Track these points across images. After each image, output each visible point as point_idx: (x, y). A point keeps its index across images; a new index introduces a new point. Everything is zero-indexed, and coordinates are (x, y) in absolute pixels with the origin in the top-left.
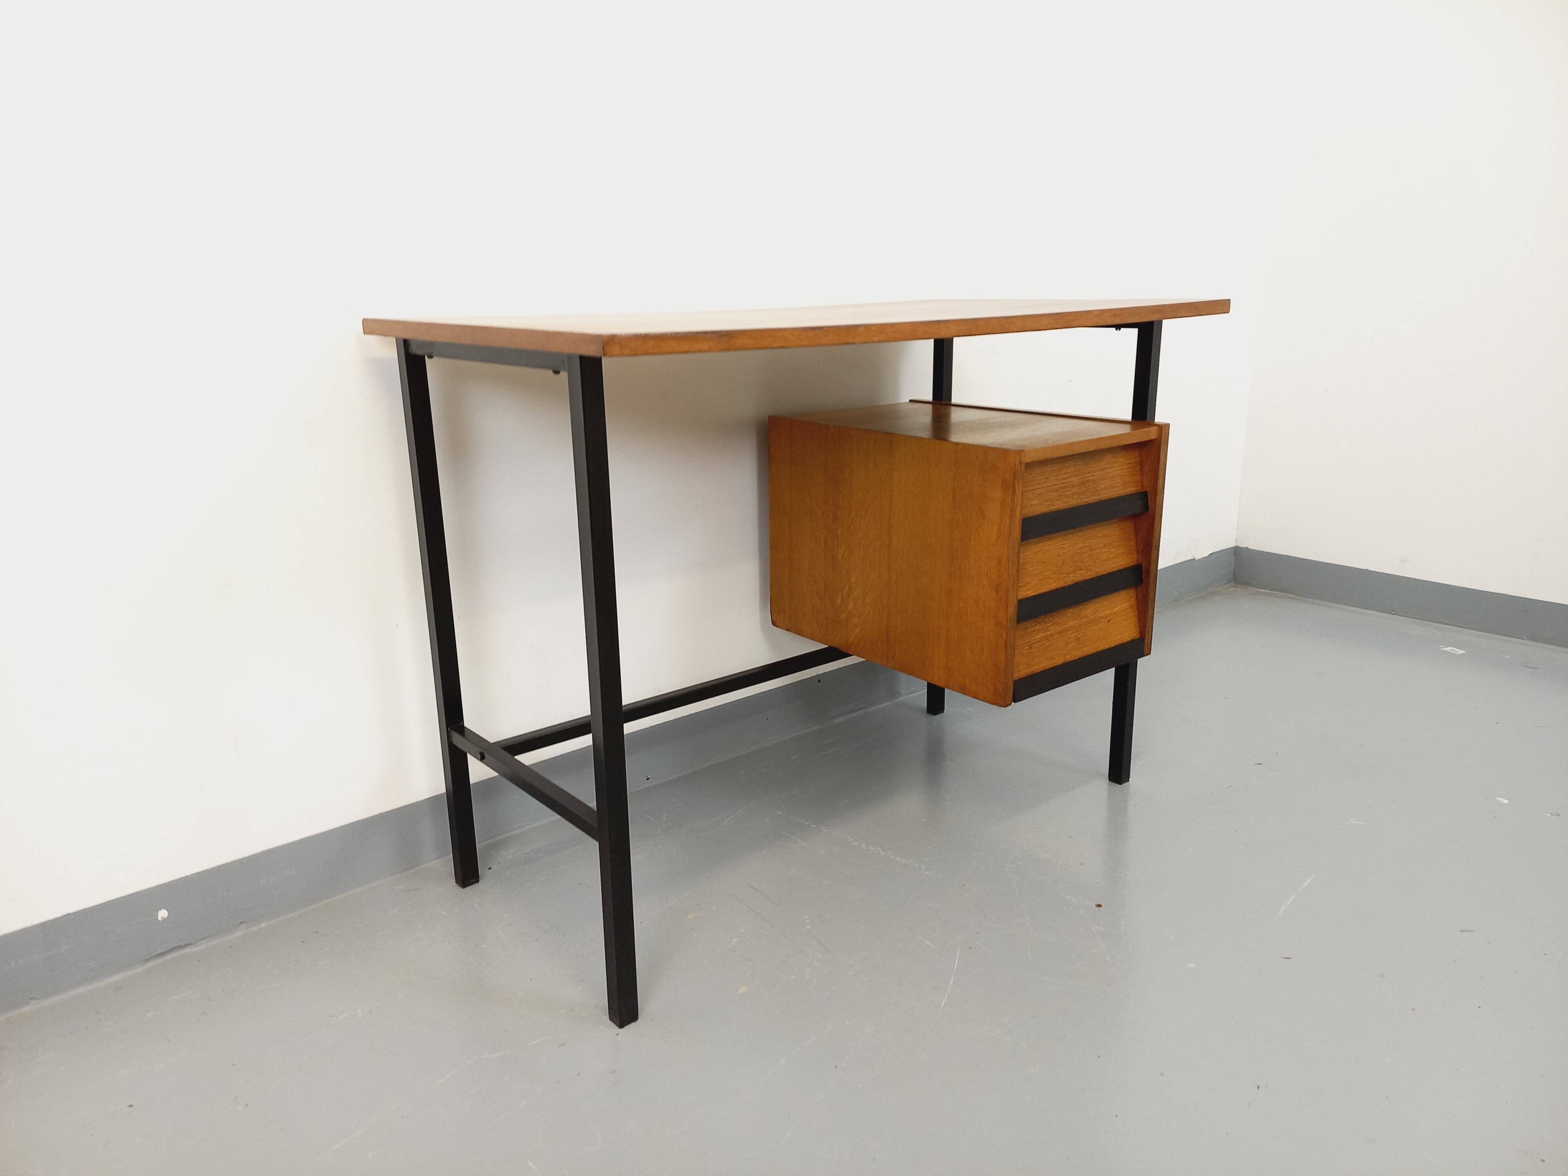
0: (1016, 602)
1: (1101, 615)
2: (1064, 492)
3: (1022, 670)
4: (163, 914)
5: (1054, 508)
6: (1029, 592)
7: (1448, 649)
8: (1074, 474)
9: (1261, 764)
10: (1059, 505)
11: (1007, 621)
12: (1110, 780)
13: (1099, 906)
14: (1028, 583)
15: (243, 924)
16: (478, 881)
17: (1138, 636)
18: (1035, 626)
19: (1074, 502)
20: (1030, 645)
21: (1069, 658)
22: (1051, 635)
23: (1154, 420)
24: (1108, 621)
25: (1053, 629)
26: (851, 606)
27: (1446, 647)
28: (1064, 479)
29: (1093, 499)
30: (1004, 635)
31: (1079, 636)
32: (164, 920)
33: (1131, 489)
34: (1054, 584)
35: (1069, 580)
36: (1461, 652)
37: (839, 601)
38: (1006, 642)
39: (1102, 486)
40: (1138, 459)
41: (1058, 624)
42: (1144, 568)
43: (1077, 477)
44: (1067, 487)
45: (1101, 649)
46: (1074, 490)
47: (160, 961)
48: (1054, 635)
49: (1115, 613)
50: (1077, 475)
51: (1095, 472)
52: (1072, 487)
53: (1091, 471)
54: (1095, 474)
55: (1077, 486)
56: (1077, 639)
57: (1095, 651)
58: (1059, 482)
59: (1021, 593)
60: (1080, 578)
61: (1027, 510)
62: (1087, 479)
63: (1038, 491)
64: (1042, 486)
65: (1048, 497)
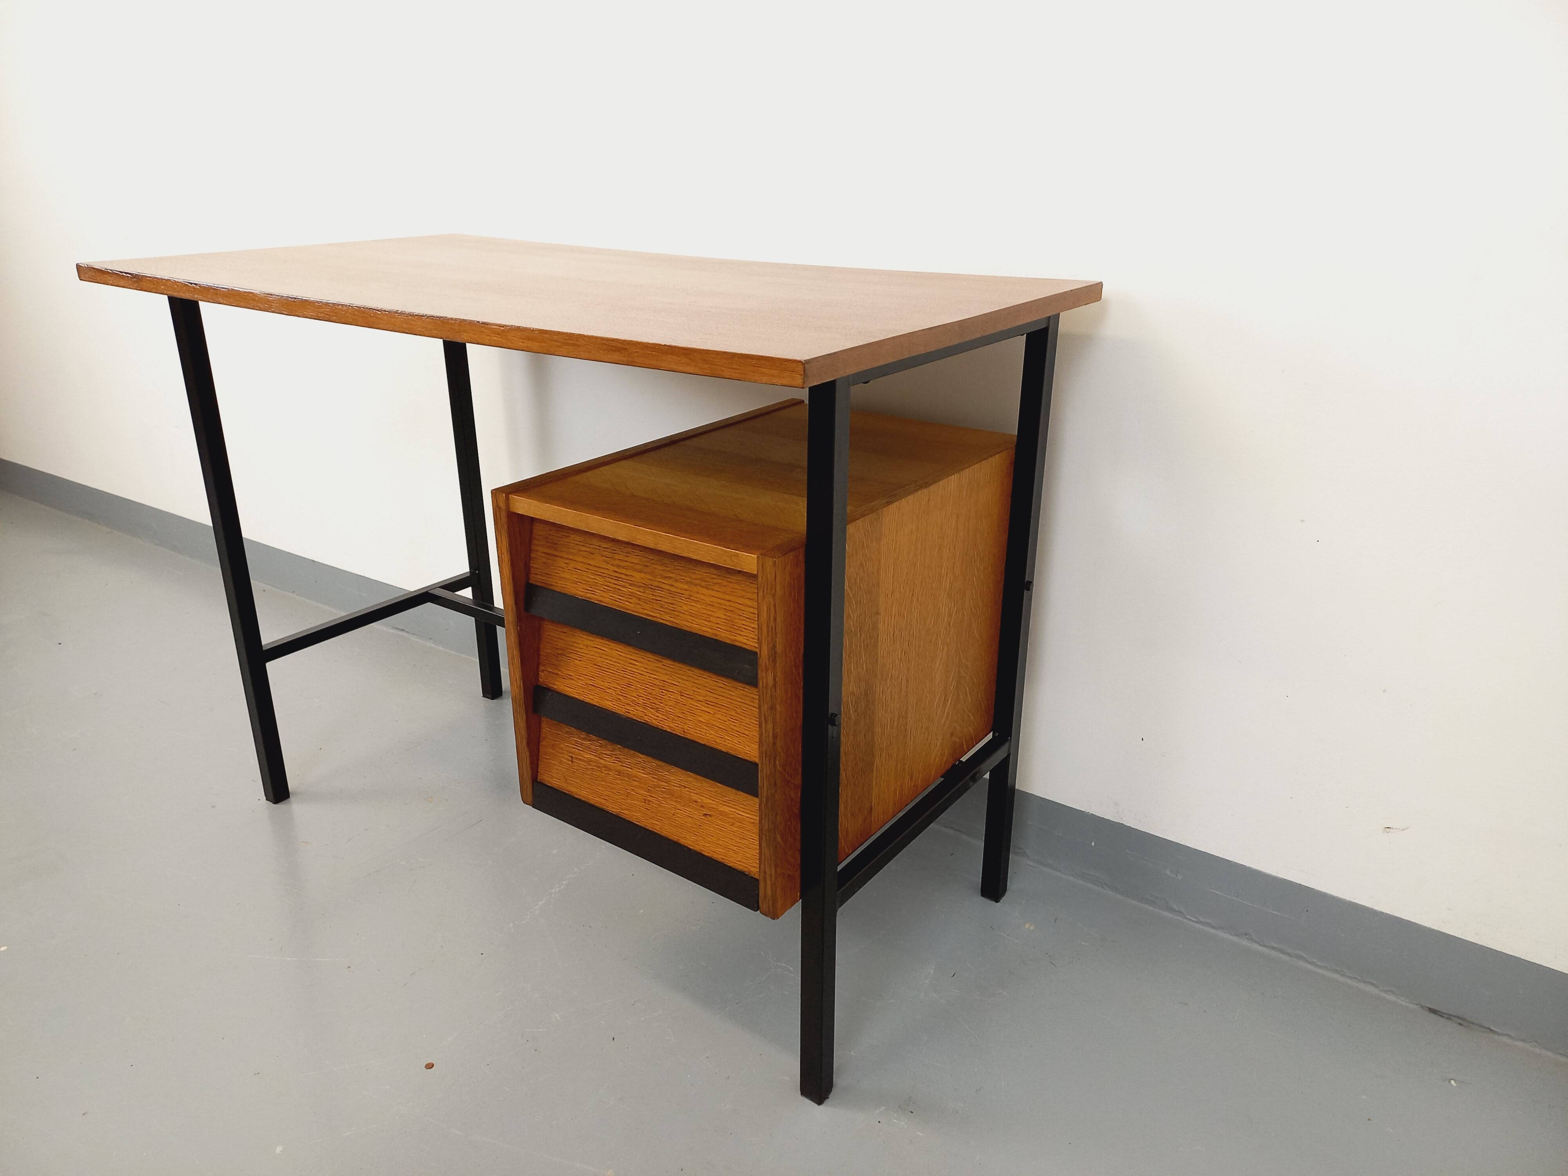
1: (695, 797)
2: (615, 584)
3: (555, 777)
8: (639, 567)
17: (757, 874)
20: (571, 757)
24: (705, 815)
25: (608, 761)
31: (650, 798)
34: (610, 703)
43: (643, 575)
45: (683, 841)
46: (634, 590)
48: (610, 770)
49: (722, 813)
52: (631, 585)
53: (670, 578)
54: (676, 584)
55: (639, 587)
56: (645, 800)
57: (674, 838)
58: (608, 567)
59: (557, 683)
60: (654, 721)
61: (552, 580)
62: (660, 585)
63: (573, 564)
64: (580, 560)
65: (588, 579)
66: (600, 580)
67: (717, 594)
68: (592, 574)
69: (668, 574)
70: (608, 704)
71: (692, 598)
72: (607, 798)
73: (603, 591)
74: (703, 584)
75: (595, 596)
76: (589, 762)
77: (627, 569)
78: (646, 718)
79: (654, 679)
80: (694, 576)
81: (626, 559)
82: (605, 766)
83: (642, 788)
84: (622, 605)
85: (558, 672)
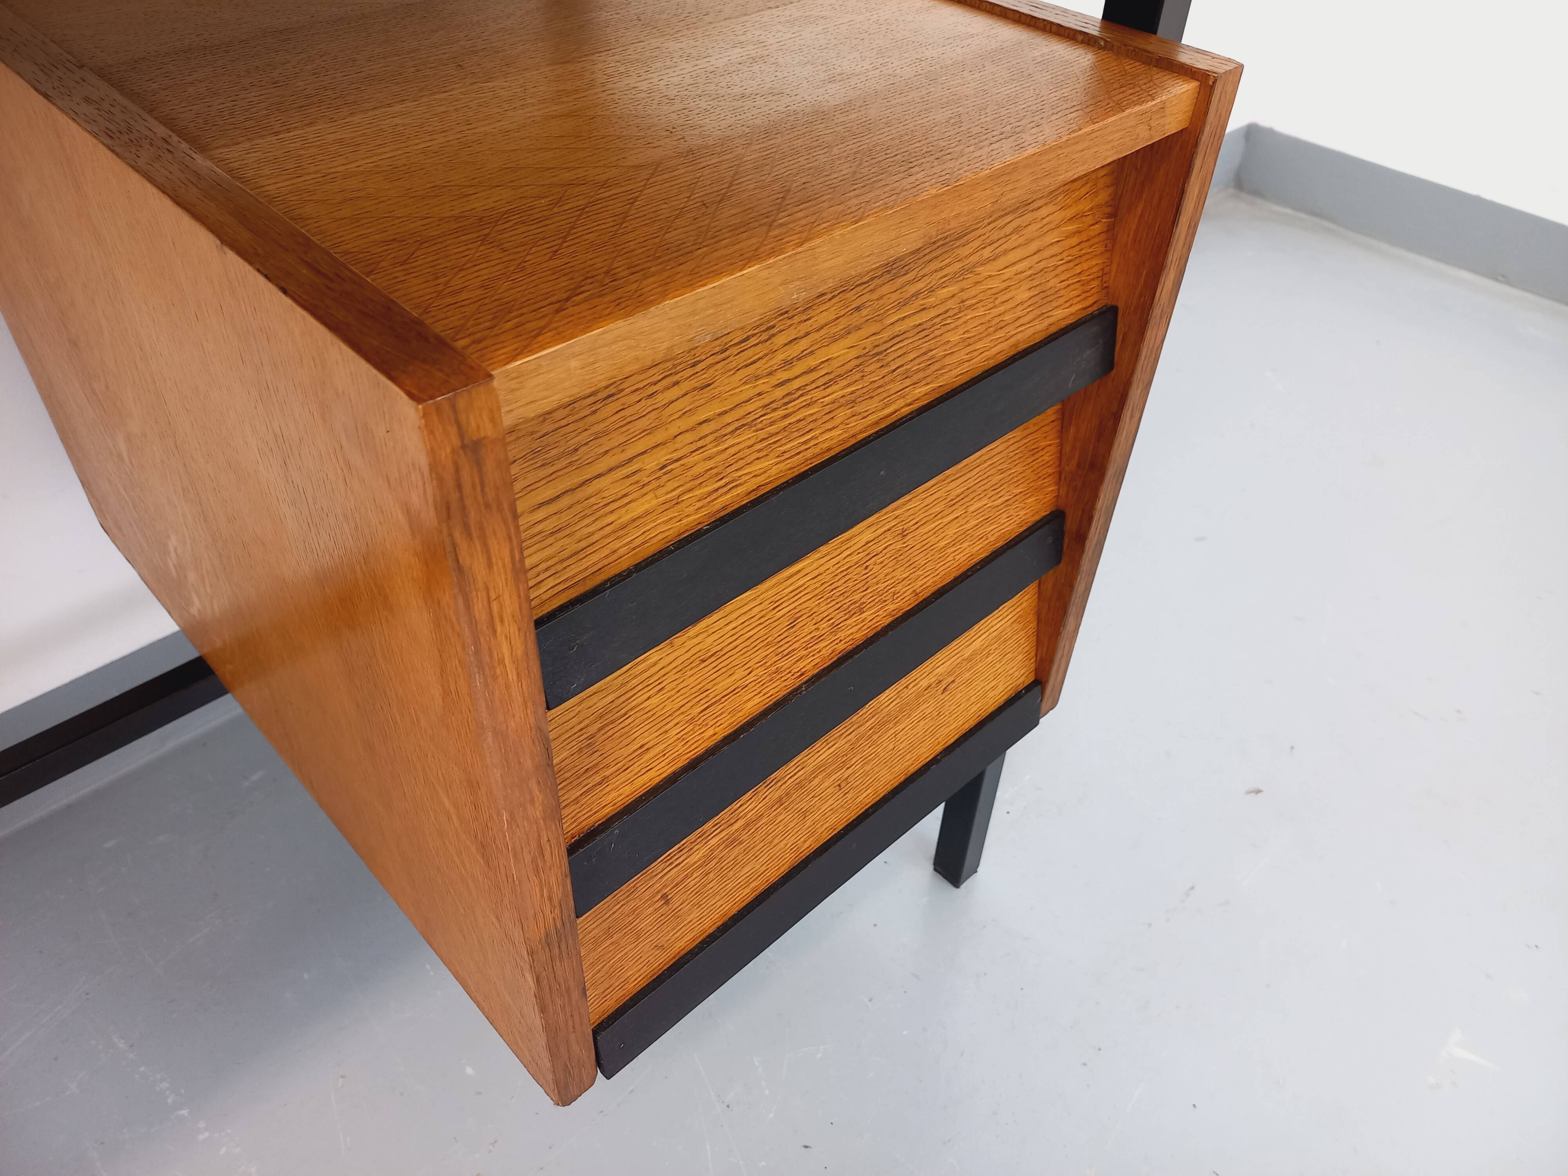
1: (924, 683)
9: (1258, 792)
17: (1031, 679)
22: (748, 825)
24: (945, 689)
28: (788, 363)
33: (1062, 312)
34: (754, 701)
39: (954, 337)
42: (1074, 511)
46: (837, 392)
49: (969, 658)
51: (932, 290)
53: (916, 295)
56: (839, 785)
61: (594, 558)
62: (897, 329)
63: (651, 463)
64: (674, 430)
65: (711, 464)
66: (747, 436)
67: (1012, 257)
68: (718, 440)
69: (913, 289)
71: (968, 303)
72: (764, 868)
73: (758, 459)
74: (987, 253)
75: (740, 490)
76: (708, 859)
77: (812, 352)
79: (846, 560)
80: (966, 251)
83: (829, 775)
84: (809, 454)
85: (608, 773)
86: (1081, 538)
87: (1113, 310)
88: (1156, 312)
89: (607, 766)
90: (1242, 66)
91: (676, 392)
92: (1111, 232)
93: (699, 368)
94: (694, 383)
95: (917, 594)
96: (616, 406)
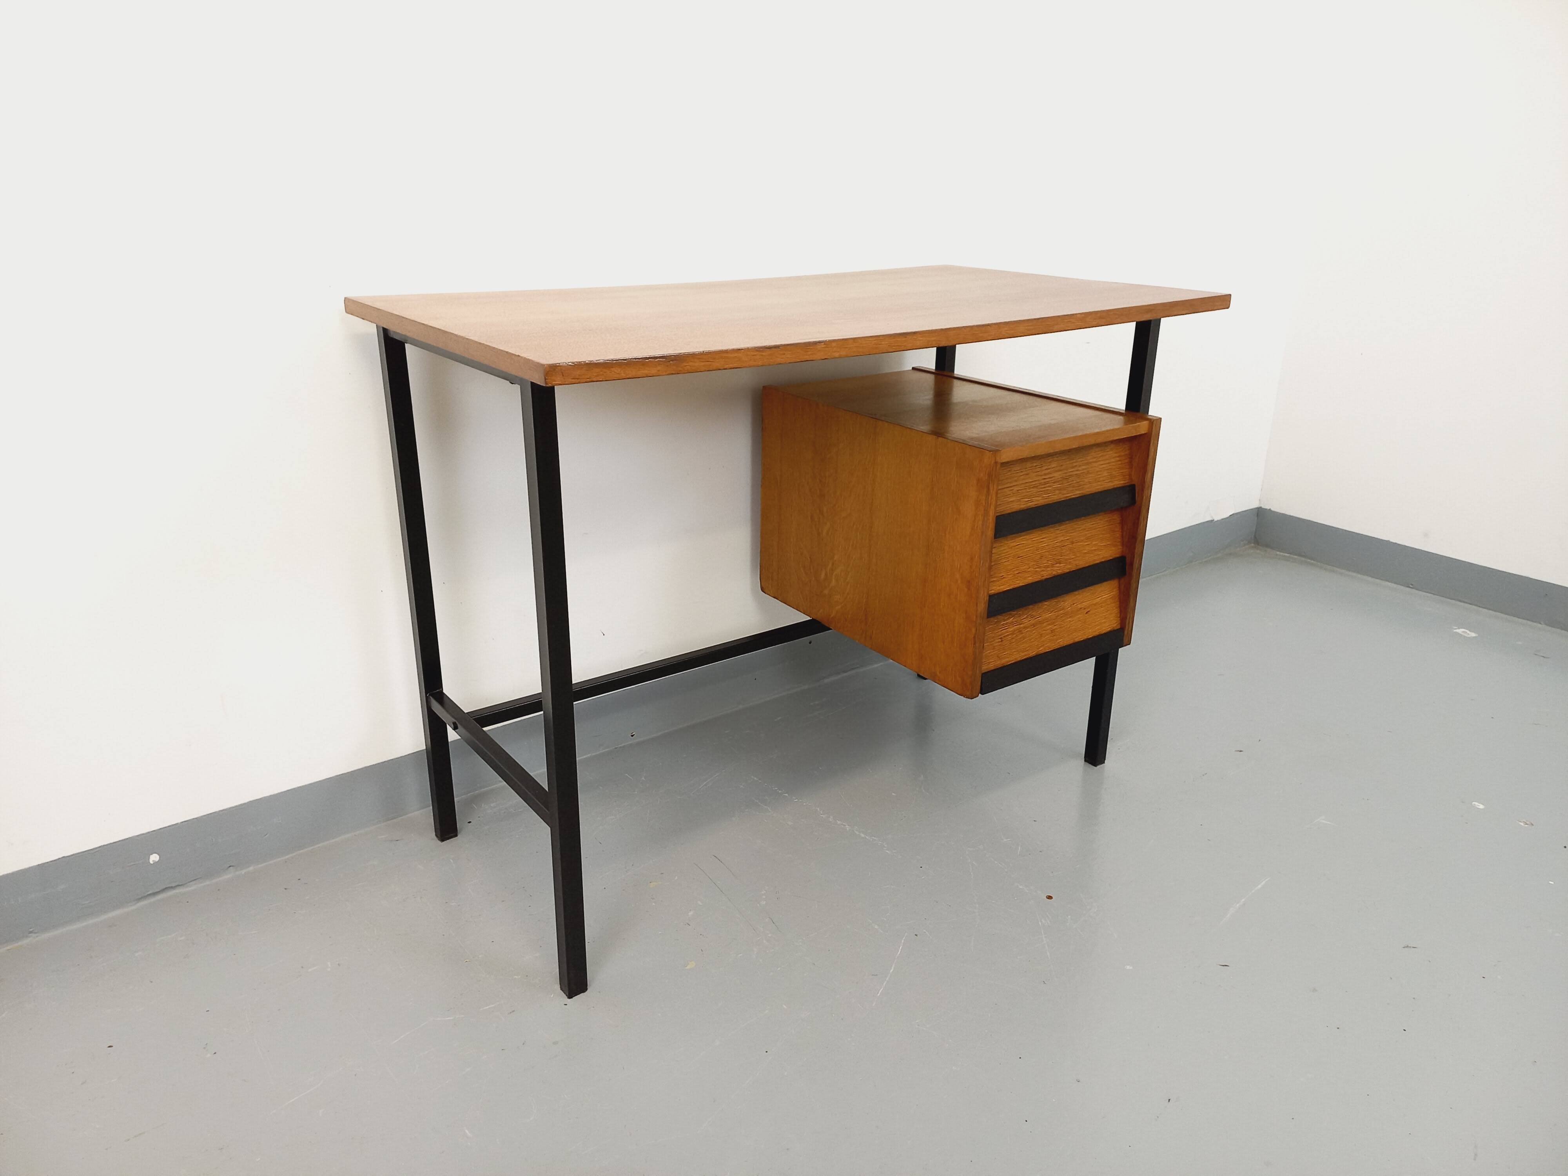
0: (987, 598)
1: (1079, 606)
2: (1044, 488)
3: (992, 661)
4: (154, 858)
5: (1031, 504)
6: (1002, 587)
7: (1460, 631)
9: (1241, 751)
10: (1039, 500)
11: (976, 617)
12: (1085, 761)
13: (1050, 897)
14: (1003, 577)
15: (231, 868)
16: (456, 836)
17: (1119, 627)
18: (1008, 619)
19: (1056, 497)
20: (1001, 638)
21: (1042, 650)
22: (1025, 628)
23: (1148, 413)
24: (1087, 613)
25: (1027, 622)
26: (833, 583)
27: (1459, 628)
28: (1045, 474)
29: (1077, 493)
30: (974, 630)
31: (1055, 627)
32: (155, 863)
33: (1118, 482)
34: (1030, 578)
35: (1046, 574)
36: (1473, 635)
37: (823, 576)
38: (974, 637)
39: (1086, 480)
40: (1127, 452)
41: (1032, 616)
42: (1128, 560)
43: (1060, 473)
44: (1048, 483)
45: (1077, 640)
46: (1056, 485)
47: (153, 900)
48: (1027, 627)
49: (1095, 605)
50: (1061, 470)
51: (1080, 466)
52: (1054, 483)
53: (1076, 466)
54: (1080, 469)
55: (1058, 481)
56: (1052, 631)
57: (1071, 642)
58: (1040, 478)
59: (994, 588)
60: (1059, 571)
61: (1003, 507)
62: (1071, 473)
63: (1016, 489)
64: (1021, 482)
65: (1027, 494)
66: (1035, 490)
67: (1102, 463)
68: (1030, 488)
69: (1075, 464)
70: (1030, 579)
71: (1089, 472)
76: (1015, 632)
78: (1054, 573)
81: (1049, 467)
82: (1024, 628)
84: (1050, 499)
85: (994, 579)
86: (1132, 564)
87: (1134, 485)
88: (1146, 486)
89: (994, 578)
90: (1161, 418)
91: (1022, 474)
92: (1131, 464)
93: (1027, 469)
94: (1026, 473)
95: (1077, 566)
96: (1009, 473)
